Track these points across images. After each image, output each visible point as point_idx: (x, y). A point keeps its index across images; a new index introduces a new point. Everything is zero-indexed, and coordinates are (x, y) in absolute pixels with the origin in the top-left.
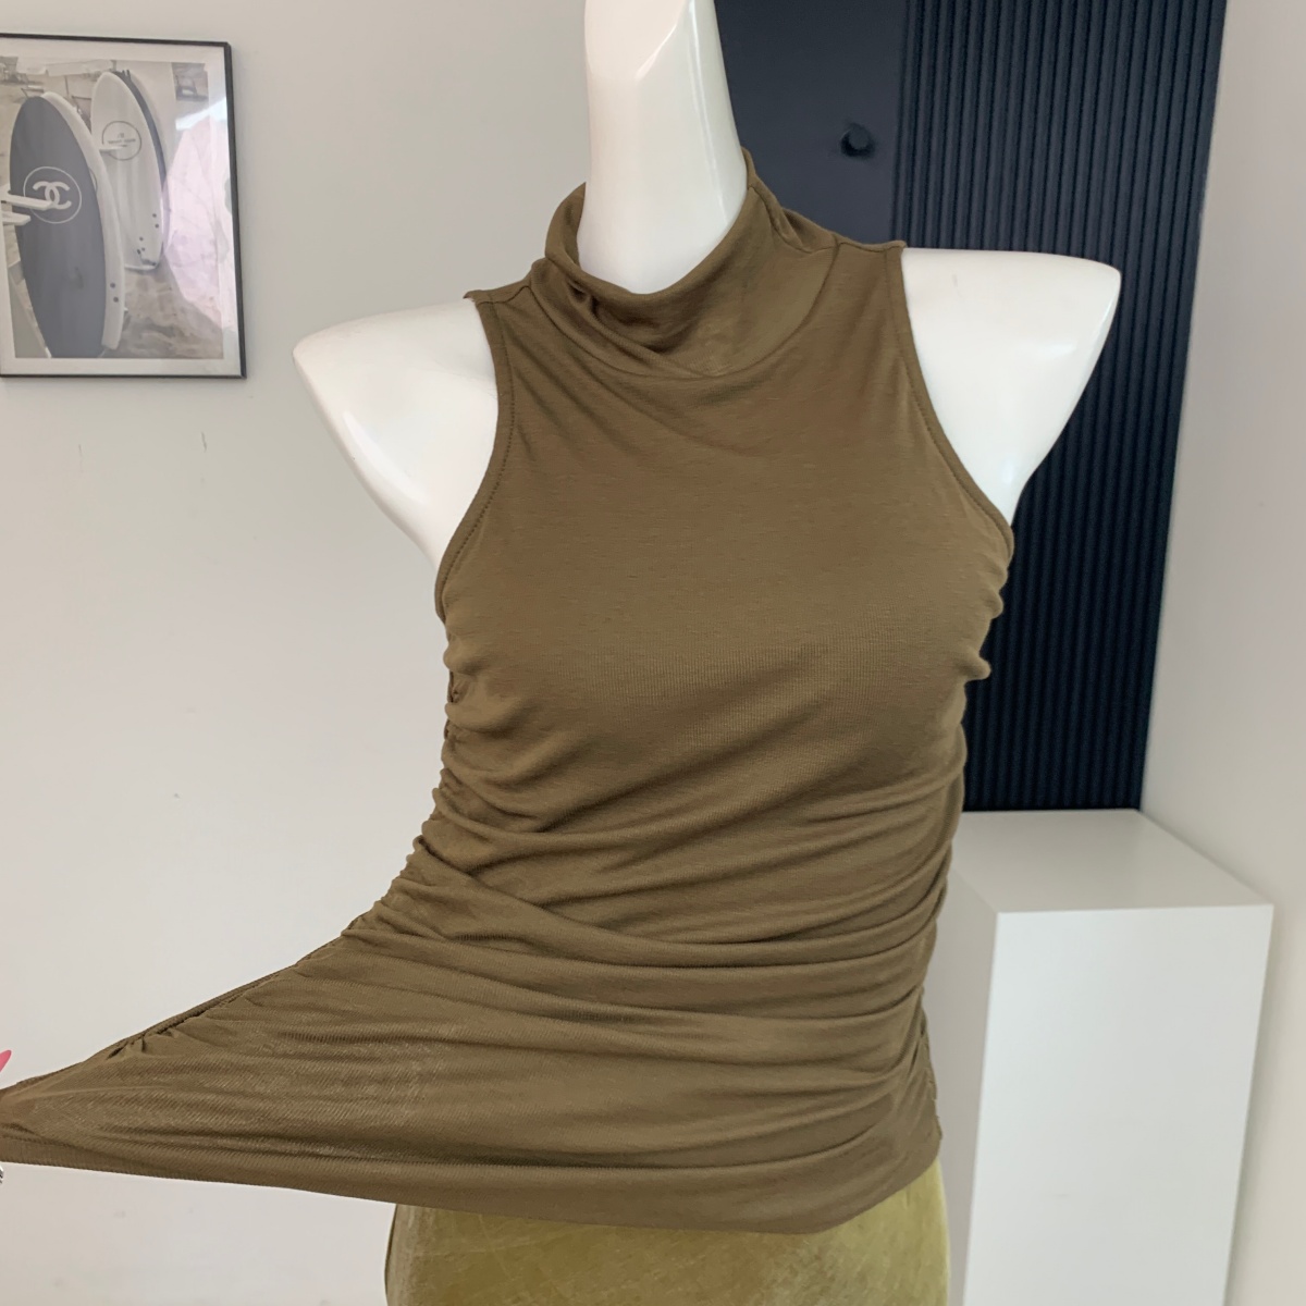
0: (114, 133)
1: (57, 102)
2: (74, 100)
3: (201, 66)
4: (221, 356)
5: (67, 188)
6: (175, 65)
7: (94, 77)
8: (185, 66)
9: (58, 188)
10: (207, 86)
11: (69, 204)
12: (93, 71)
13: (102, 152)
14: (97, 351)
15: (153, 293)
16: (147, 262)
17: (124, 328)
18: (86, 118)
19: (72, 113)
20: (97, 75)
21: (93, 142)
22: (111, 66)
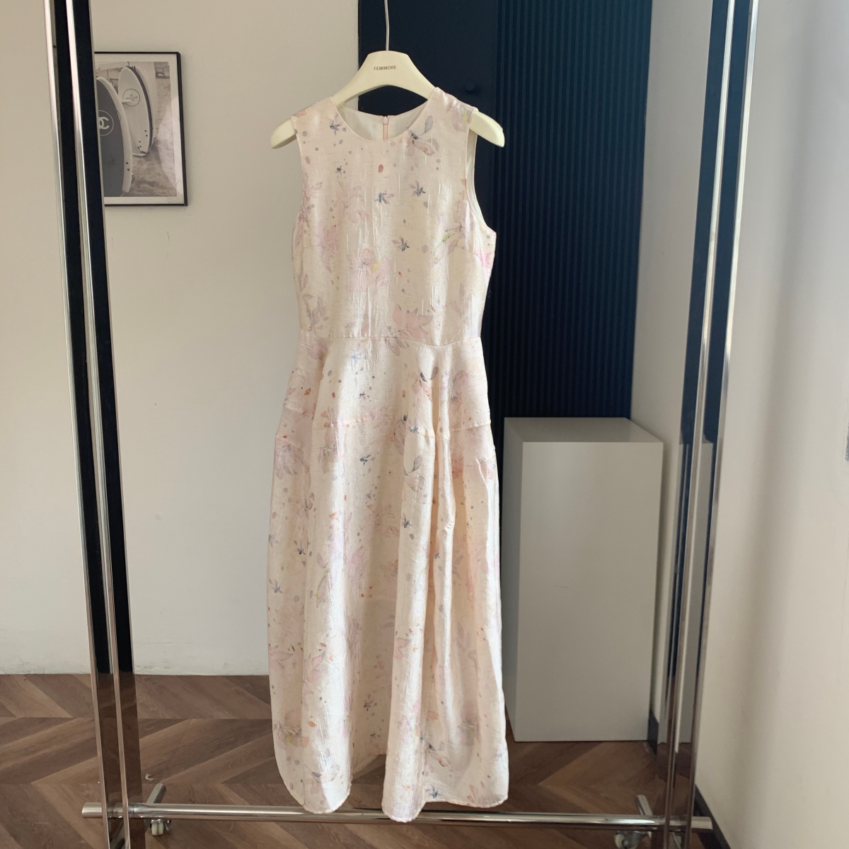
0: (128, 94)
1: (104, 81)
2: (111, 80)
3: (167, 63)
4: (176, 195)
5: (107, 119)
6: (155, 63)
7: (119, 70)
8: (160, 63)
9: (104, 120)
10: (169, 71)
11: (108, 127)
12: (119, 67)
13: (123, 103)
14: (119, 193)
15: (145, 166)
16: (142, 152)
17: (132, 182)
18: (116, 88)
19: (110, 86)
20: (121, 68)
21: (119, 99)
22: (127, 64)
